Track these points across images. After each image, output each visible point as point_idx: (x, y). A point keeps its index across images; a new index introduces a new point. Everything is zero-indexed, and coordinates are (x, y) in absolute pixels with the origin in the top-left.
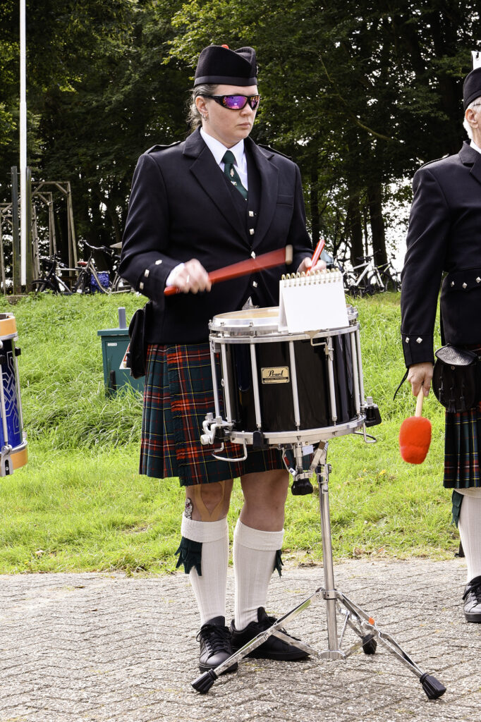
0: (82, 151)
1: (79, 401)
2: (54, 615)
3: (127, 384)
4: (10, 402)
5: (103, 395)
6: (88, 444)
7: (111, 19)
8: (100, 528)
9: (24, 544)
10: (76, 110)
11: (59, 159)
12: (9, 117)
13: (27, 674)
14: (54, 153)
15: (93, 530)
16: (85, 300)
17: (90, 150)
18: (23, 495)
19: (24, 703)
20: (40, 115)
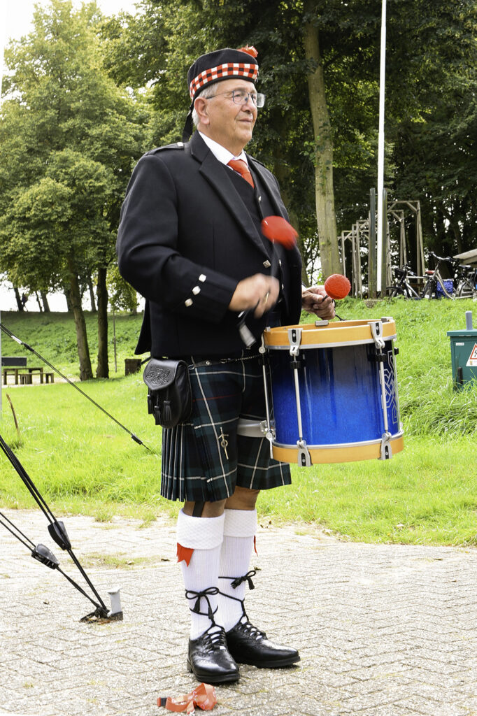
0: (429, 174)
1: (430, 393)
2: (418, 583)
3: (473, 379)
4: (390, 395)
5: (452, 389)
6: (439, 432)
7: (459, 57)
8: (454, 507)
9: (387, 518)
10: (425, 138)
11: (409, 181)
12: (368, 146)
13: (399, 635)
14: (404, 176)
15: (447, 509)
16: (433, 305)
17: (436, 172)
18: (383, 474)
19: (399, 661)
20: (393, 144)
